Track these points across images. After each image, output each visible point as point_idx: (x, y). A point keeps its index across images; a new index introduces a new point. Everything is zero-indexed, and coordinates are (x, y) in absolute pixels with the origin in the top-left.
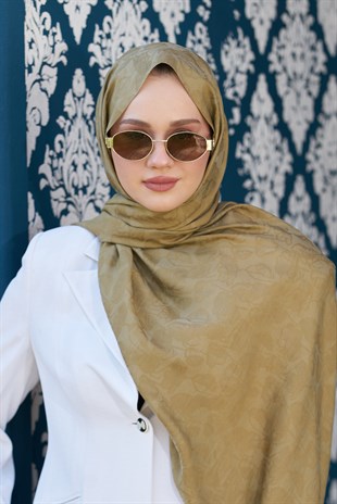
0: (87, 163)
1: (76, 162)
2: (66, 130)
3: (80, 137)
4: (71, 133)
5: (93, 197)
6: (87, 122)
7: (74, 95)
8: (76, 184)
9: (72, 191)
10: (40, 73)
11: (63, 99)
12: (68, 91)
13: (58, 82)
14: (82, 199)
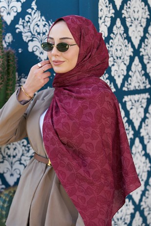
0: (121, 49)
1: (117, 49)
2: (114, 38)
3: (119, 40)
5: (123, 60)
6: (121, 36)
7: (117, 27)
8: (117, 56)
9: (116, 58)
10: (104, 20)
11: (113, 28)
12: (114, 25)
13: (111, 23)
14: (119, 61)
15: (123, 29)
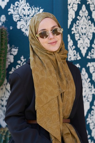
0: (86, 27)
1: (83, 27)
3: (84, 21)
4: (81, 20)
5: (87, 36)
6: (86, 18)
7: (82, 11)
8: (82, 33)
10: (72, 6)
11: (79, 12)
12: (80, 10)
13: (78, 8)
14: (84, 36)
15: (88, 13)
